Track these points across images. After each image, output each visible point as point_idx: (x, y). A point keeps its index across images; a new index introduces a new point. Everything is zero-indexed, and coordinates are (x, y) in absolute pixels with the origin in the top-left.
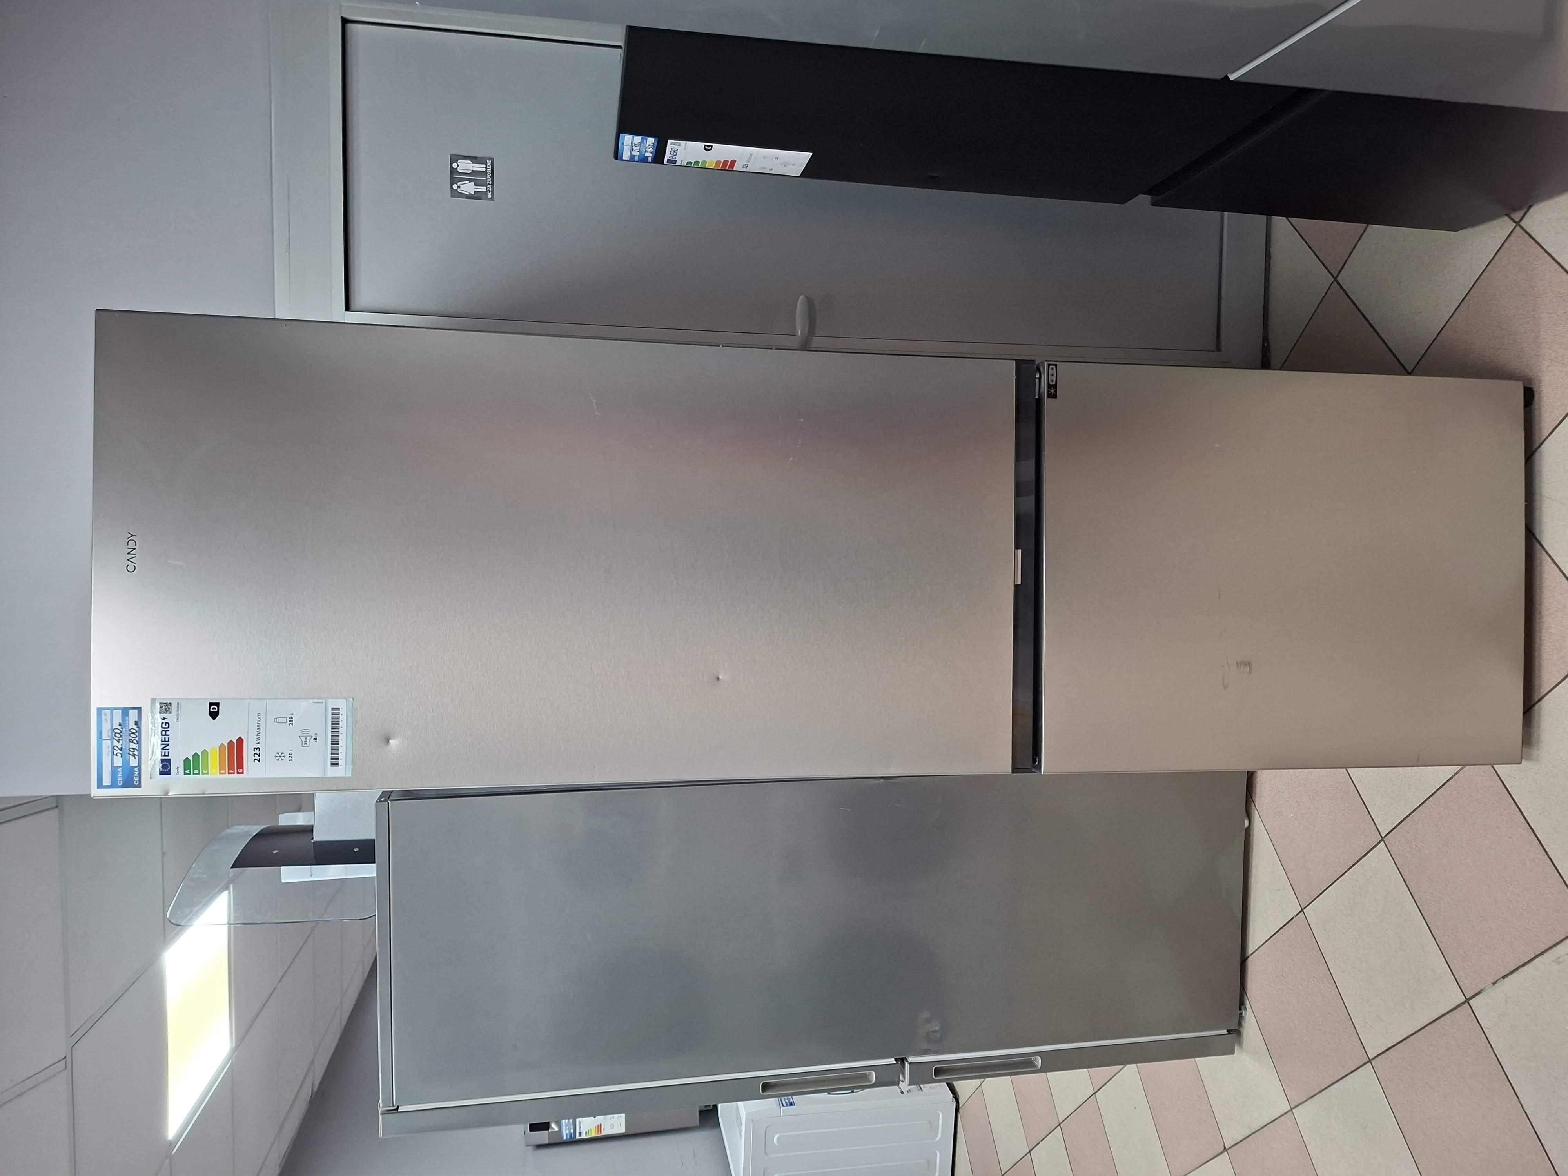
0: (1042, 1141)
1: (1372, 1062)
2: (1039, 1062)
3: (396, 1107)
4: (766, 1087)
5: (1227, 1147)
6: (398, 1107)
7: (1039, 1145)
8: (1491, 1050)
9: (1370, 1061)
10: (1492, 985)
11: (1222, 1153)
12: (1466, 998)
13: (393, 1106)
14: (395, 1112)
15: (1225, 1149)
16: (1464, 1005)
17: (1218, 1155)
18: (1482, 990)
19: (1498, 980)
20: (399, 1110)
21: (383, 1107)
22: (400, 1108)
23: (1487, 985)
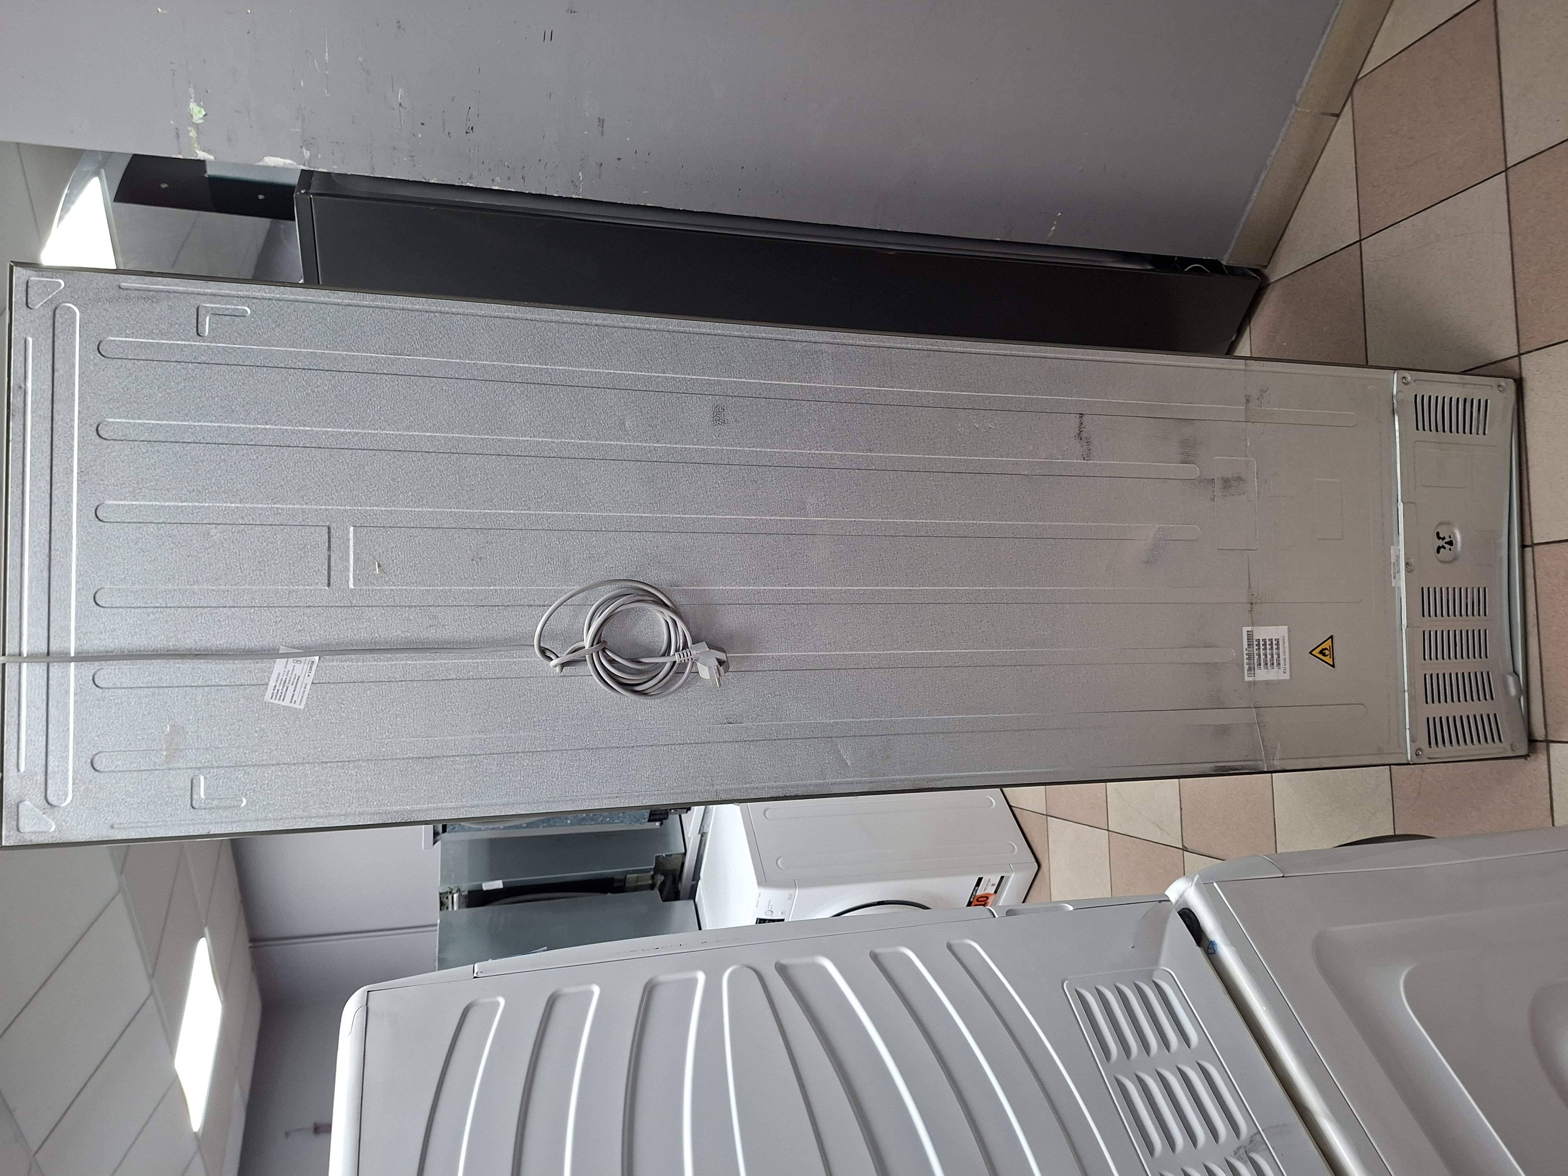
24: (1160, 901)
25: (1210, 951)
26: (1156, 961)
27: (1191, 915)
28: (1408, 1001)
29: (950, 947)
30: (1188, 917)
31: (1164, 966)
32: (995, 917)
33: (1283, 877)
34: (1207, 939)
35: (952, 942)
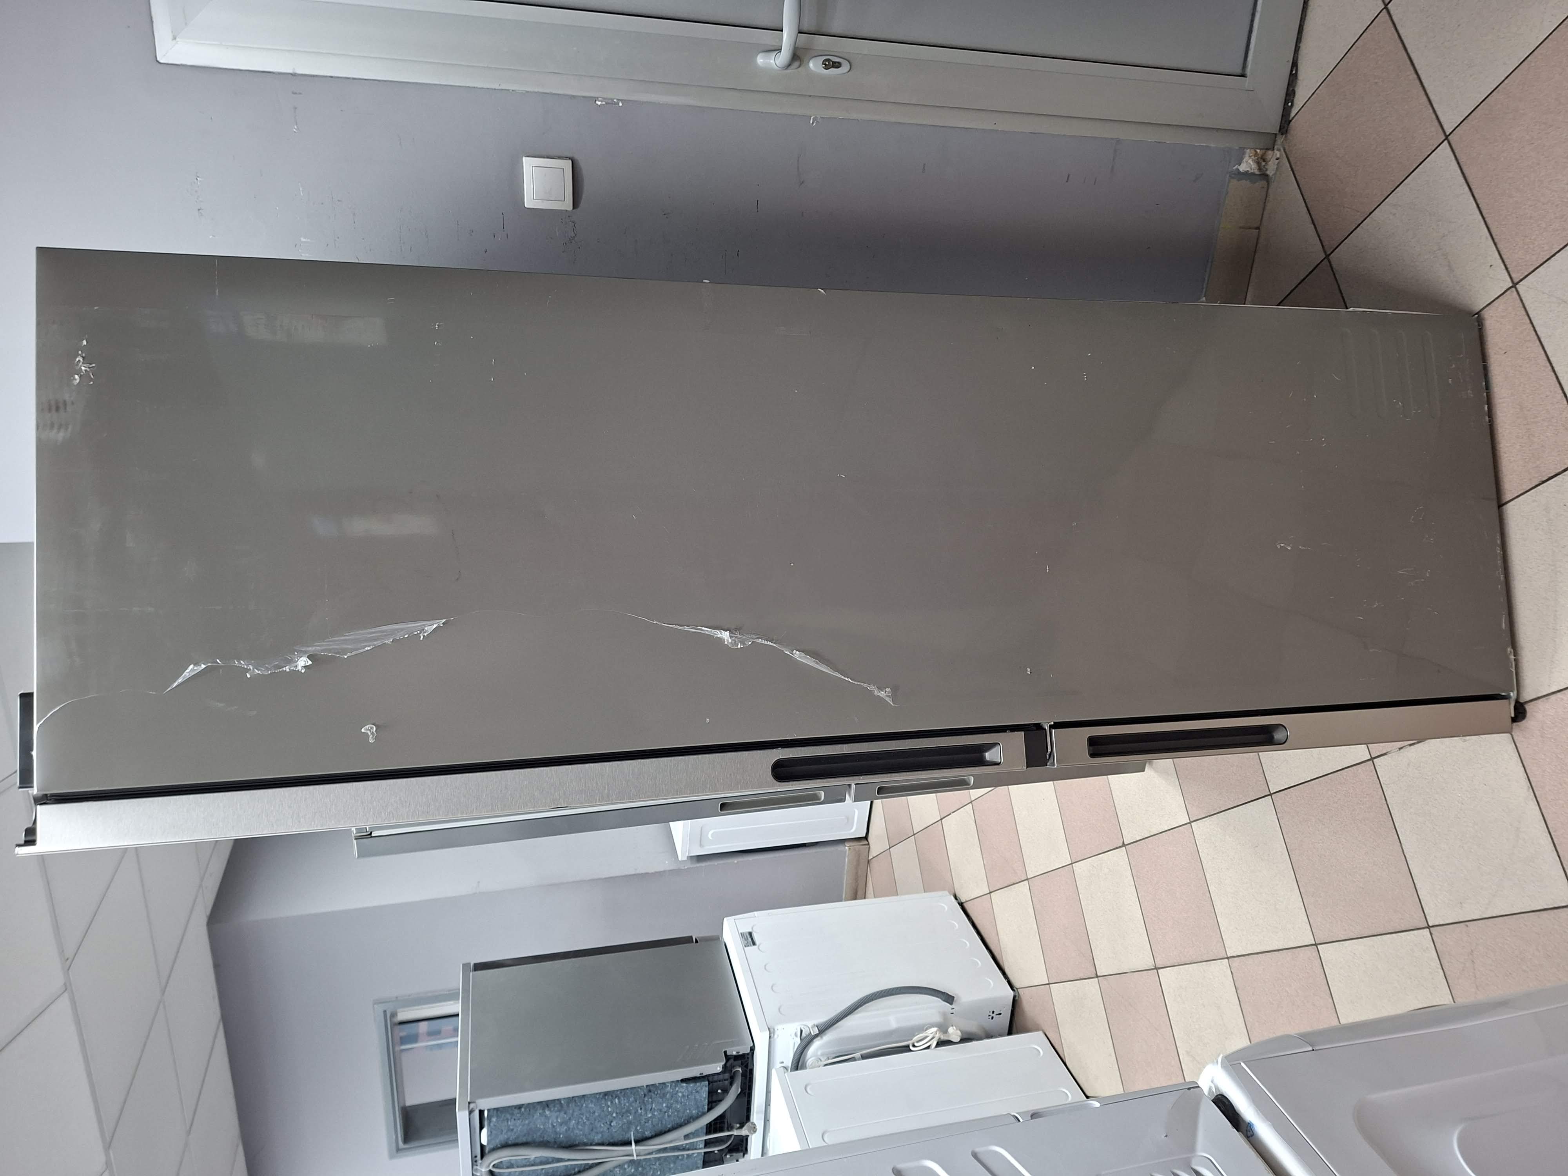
0: (953, 812)
1: (1273, 796)
2: (972, 780)
3: (369, 833)
4: (723, 806)
5: (1125, 843)
6: (371, 833)
7: (950, 816)
8: (1385, 802)
9: (1271, 795)
10: (1398, 749)
11: (1120, 847)
12: (1371, 757)
13: (366, 832)
14: (370, 836)
15: (1124, 845)
16: (1369, 762)
17: (1117, 848)
18: (1388, 752)
19: (1405, 746)
20: (373, 835)
21: (356, 833)
22: (373, 833)
23: (1394, 748)
24: (1189, 1089)
25: (1249, 1134)
26: (1192, 1148)
27: (1225, 1101)
28: (1463, 1157)
29: (975, 1155)
30: (1223, 1103)
31: (1201, 1152)
32: (1019, 1121)
33: (1313, 1050)
34: (1243, 1121)
35: (977, 1150)
